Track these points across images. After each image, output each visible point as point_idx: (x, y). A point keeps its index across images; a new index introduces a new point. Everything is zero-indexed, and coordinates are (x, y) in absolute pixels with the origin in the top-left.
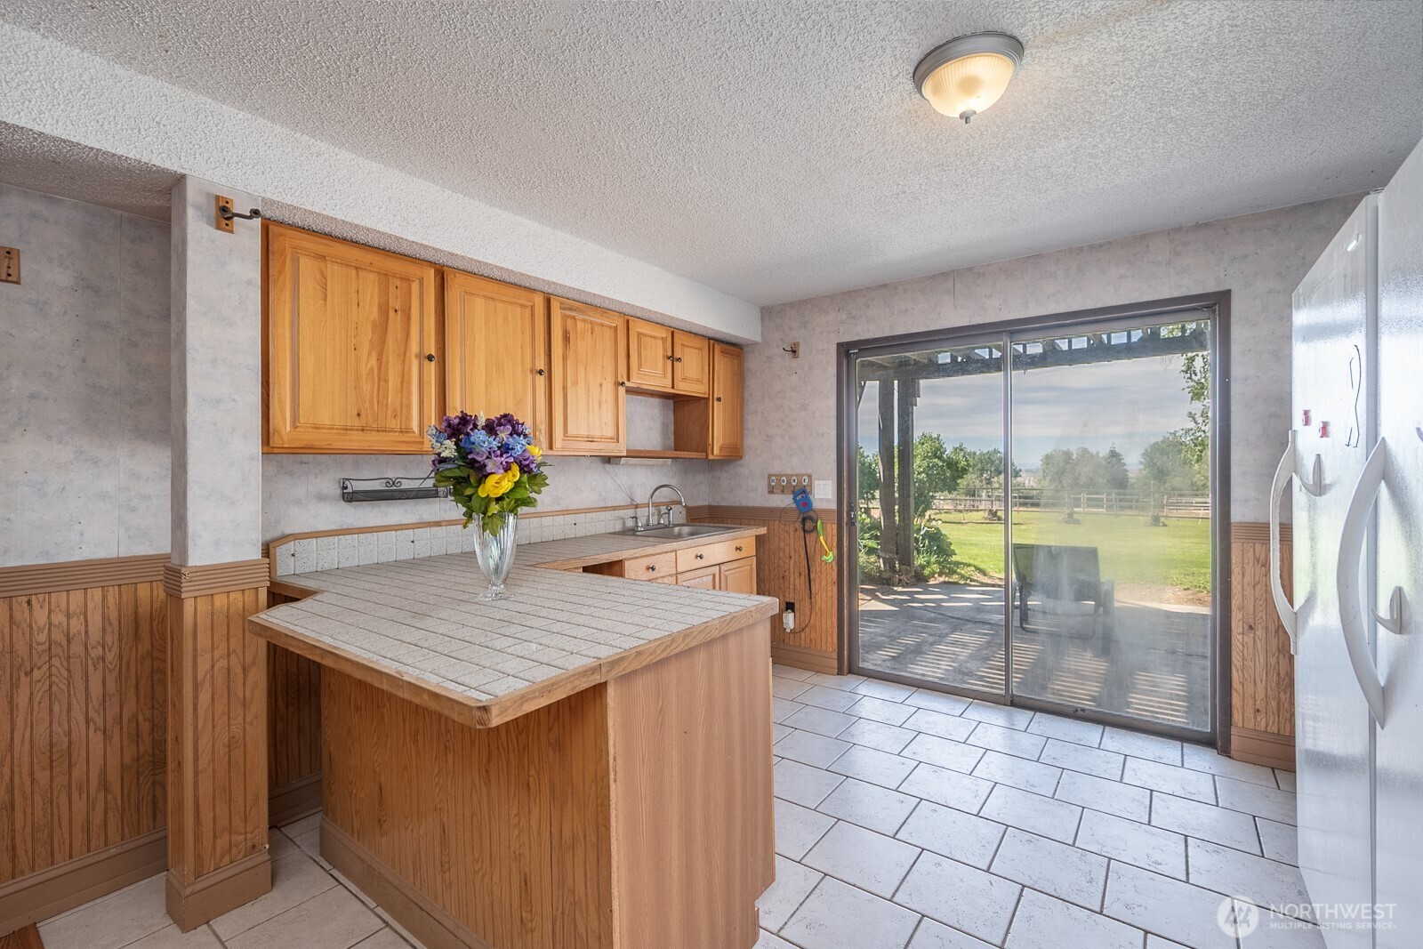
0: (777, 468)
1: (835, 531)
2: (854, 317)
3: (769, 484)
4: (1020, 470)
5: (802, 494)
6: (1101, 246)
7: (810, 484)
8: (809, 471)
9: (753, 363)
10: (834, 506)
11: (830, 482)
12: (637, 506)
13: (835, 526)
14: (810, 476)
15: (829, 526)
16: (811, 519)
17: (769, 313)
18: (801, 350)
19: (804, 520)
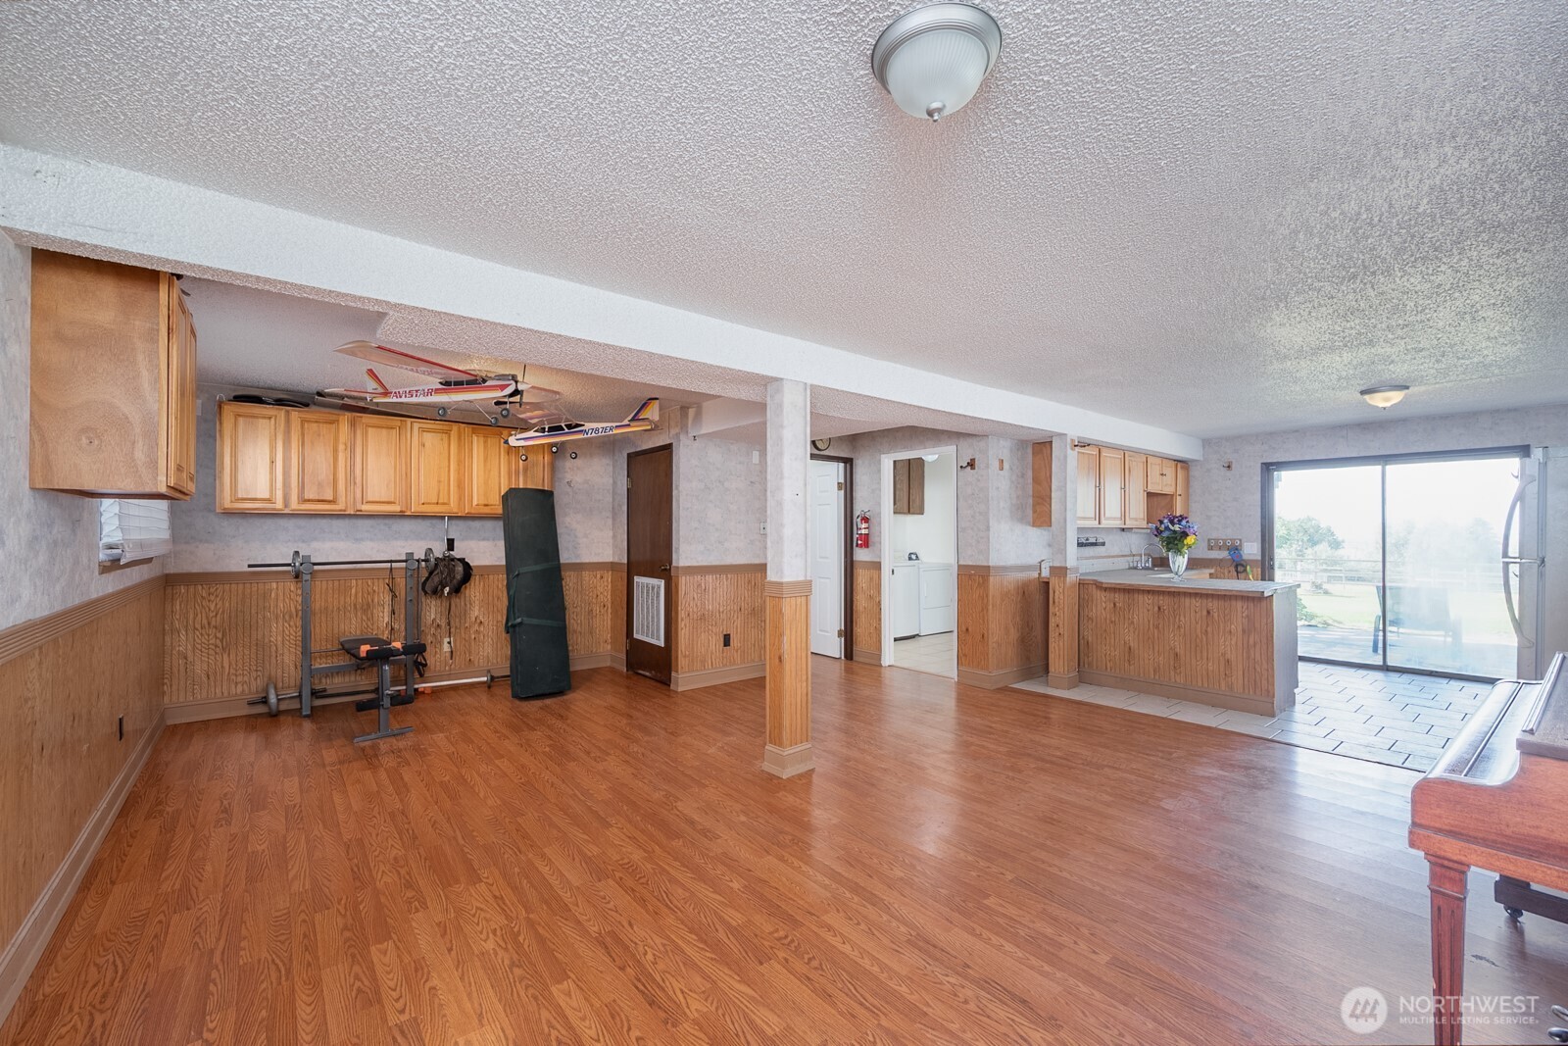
0: (1214, 535)
1: (1260, 572)
2: (1274, 448)
3: (1209, 545)
4: (1343, 542)
5: (1235, 549)
6: (1447, 417)
7: (1241, 545)
8: (1240, 537)
9: (1195, 472)
10: (1260, 558)
11: (1255, 544)
12: (1134, 555)
13: (1260, 570)
14: (1240, 540)
15: (1255, 569)
16: (1242, 565)
17: (1207, 442)
18: (1233, 466)
19: (1236, 567)
